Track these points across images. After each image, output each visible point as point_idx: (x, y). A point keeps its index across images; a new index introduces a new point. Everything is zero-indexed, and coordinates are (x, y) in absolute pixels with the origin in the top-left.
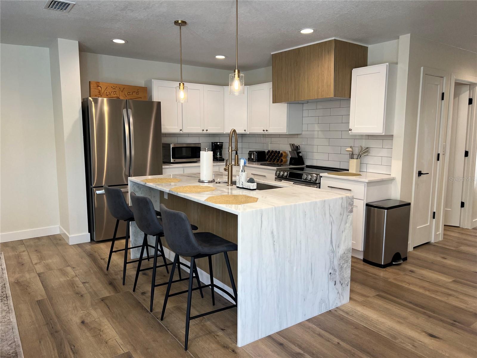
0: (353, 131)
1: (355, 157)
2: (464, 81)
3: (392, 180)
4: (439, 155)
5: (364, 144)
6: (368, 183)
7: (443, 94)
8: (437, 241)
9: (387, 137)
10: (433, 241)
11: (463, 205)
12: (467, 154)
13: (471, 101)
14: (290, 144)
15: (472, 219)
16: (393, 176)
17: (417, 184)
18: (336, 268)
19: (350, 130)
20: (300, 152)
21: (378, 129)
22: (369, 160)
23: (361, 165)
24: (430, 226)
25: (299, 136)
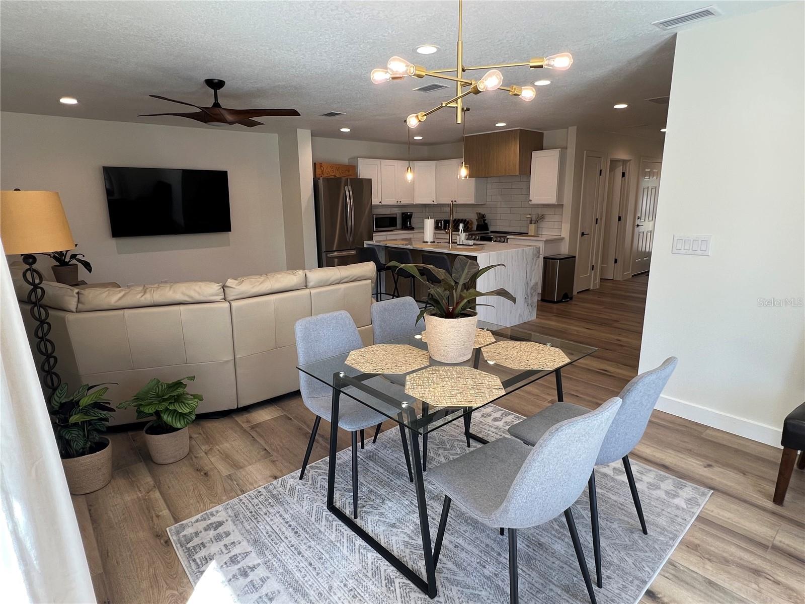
0: (533, 202)
1: (533, 222)
2: (619, 159)
3: (563, 239)
4: (597, 219)
5: (540, 211)
6: (545, 241)
7: (601, 170)
8: (595, 288)
9: (559, 206)
10: (591, 288)
11: (616, 261)
12: (620, 219)
13: (623, 175)
14: (477, 213)
15: (623, 272)
16: (562, 236)
17: (580, 243)
18: (529, 294)
19: (531, 201)
20: (486, 220)
21: (552, 199)
22: (544, 224)
23: (537, 229)
24: (590, 276)
25: (484, 206)
